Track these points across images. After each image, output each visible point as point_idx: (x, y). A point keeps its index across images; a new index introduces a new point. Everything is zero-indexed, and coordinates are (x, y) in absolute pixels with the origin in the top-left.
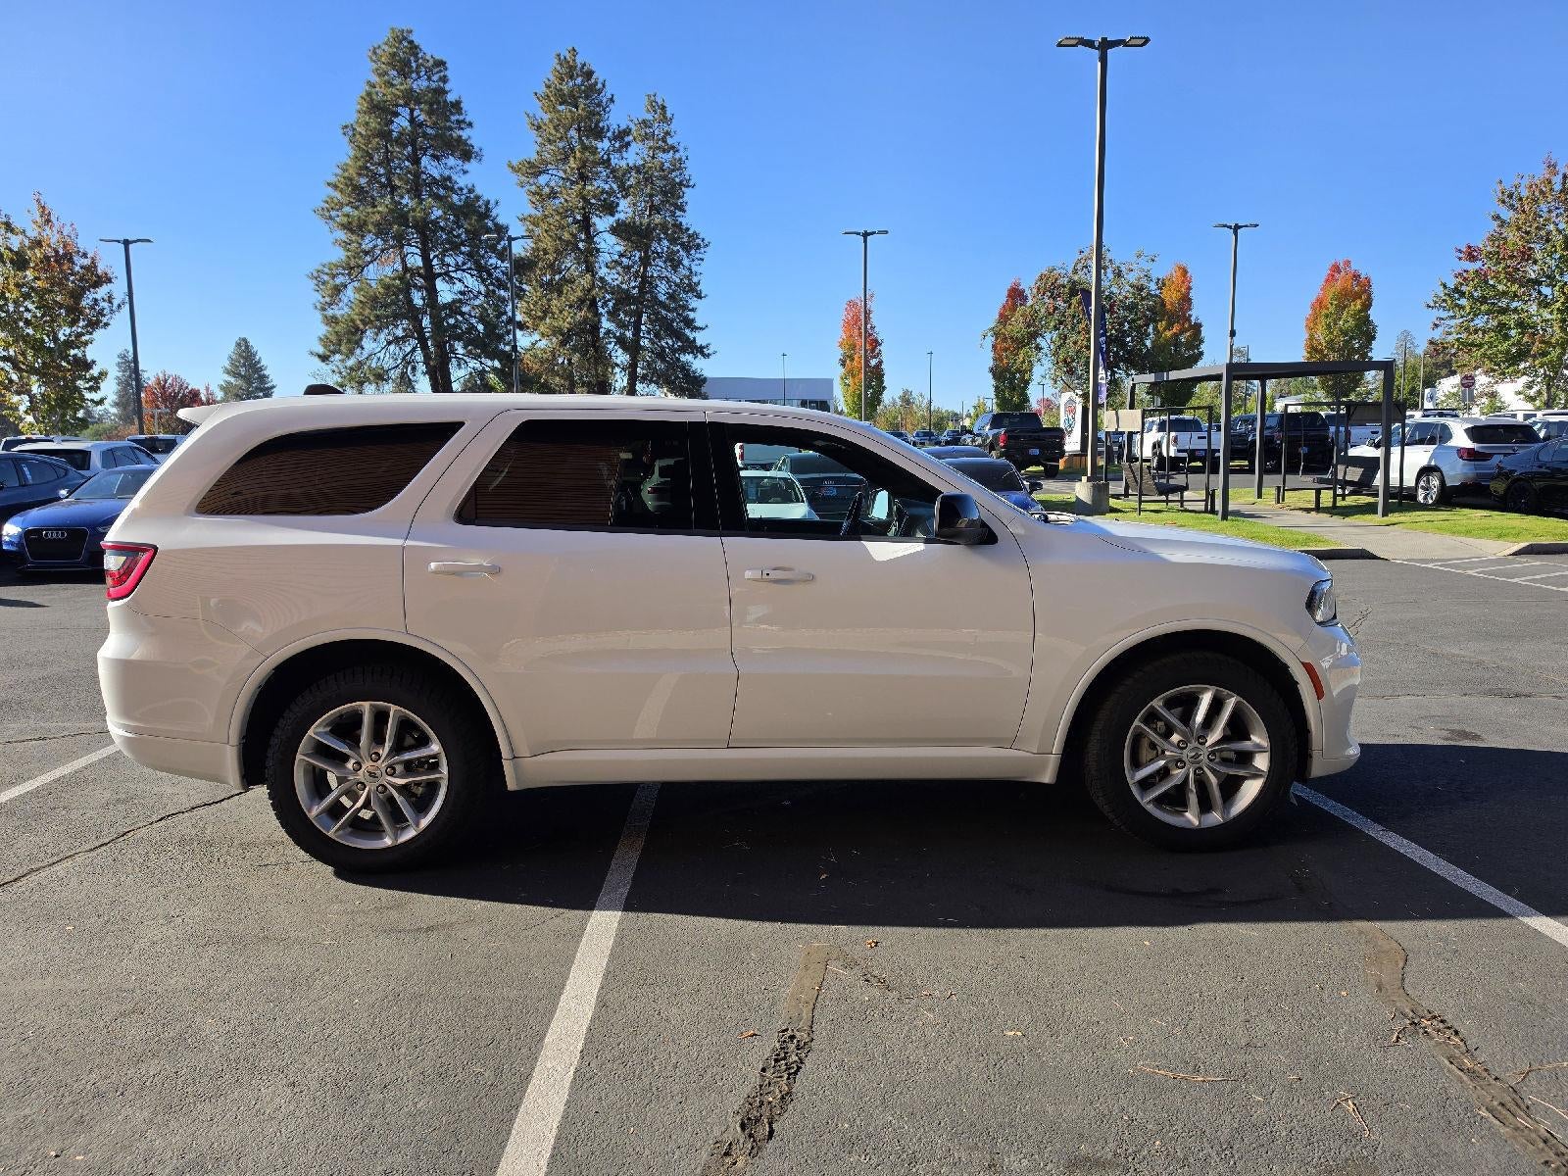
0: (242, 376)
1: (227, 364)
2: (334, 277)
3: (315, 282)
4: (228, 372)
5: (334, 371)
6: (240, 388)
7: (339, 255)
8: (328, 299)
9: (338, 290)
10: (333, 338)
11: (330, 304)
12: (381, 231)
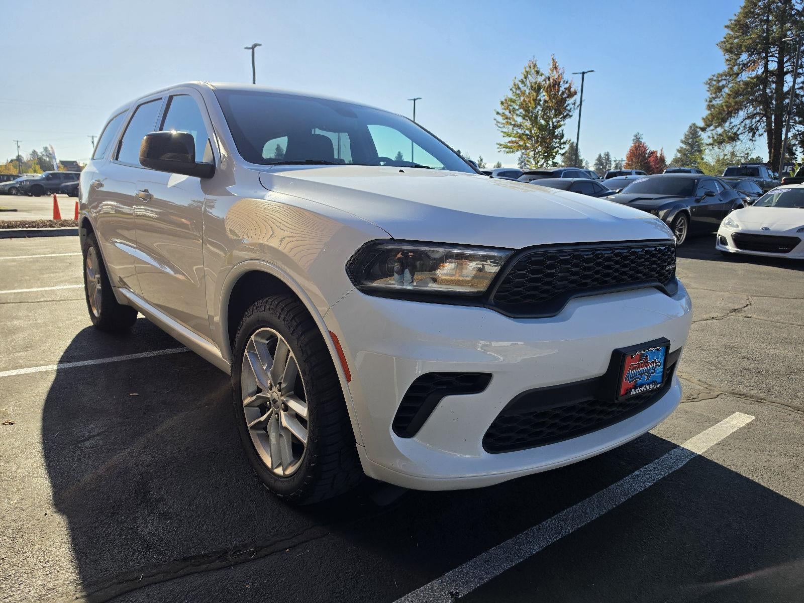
0: (690, 144)
1: (683, 138)
2: (719, 81)
3: (708, 86)
4: (682, 142)
5: (709, 137)
6: (687, 150)
7: (724, 68)
8: (714, 96)
9: (719, 89)
10: (710, 117)
11: (714, 98)
12: (751, 50)
